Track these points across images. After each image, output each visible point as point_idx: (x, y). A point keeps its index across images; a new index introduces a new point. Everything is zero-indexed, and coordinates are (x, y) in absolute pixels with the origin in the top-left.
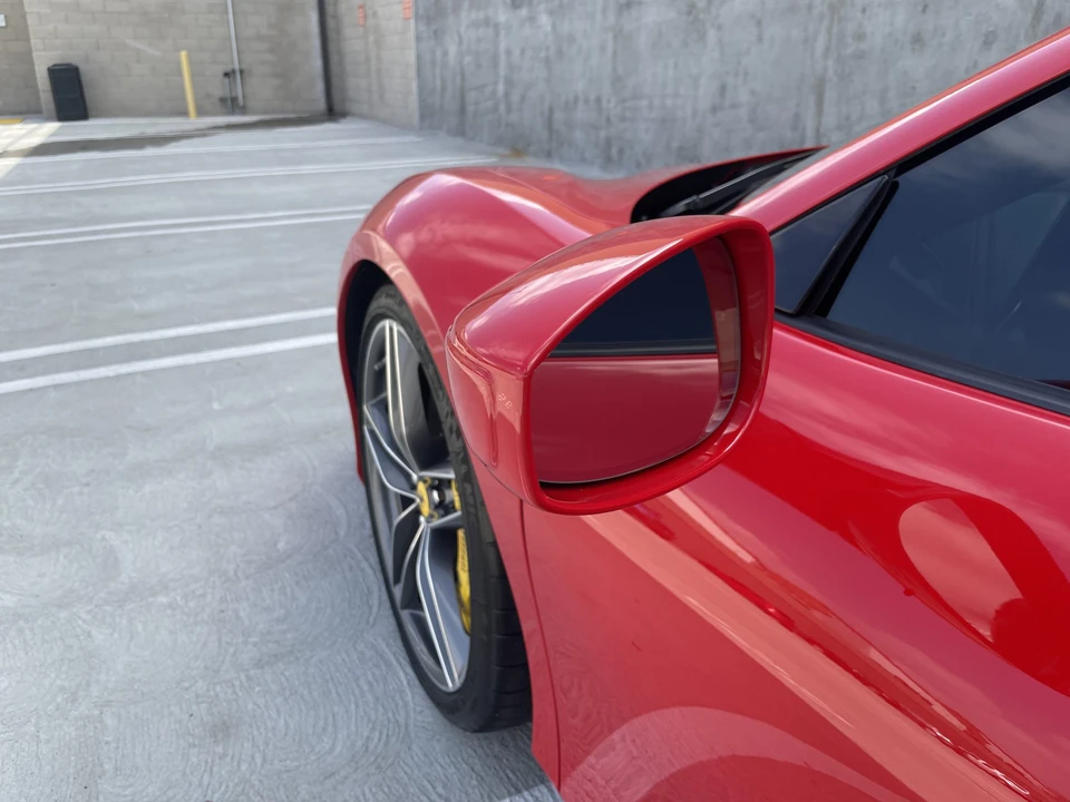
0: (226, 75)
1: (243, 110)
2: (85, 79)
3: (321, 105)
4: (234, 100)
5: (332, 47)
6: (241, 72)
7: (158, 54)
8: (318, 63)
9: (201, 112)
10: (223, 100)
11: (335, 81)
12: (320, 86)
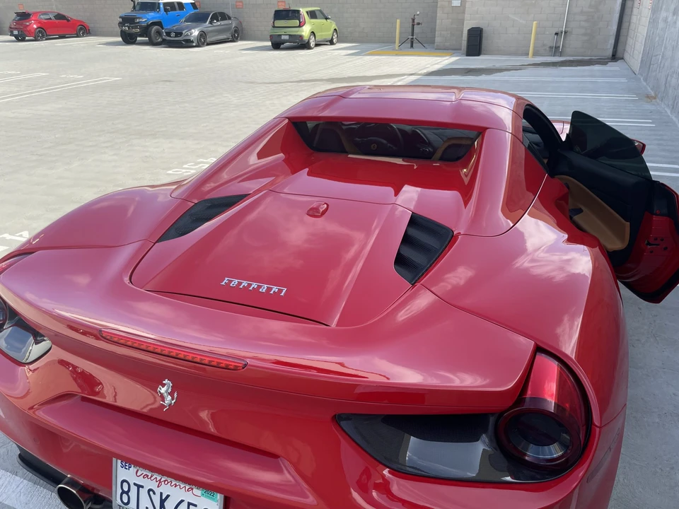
0: (557, 34)
1: (561, 54)
2: (484, 35)
3: (609, 53)
4: (557, 48)
5: (626, 19)
6: (565, 32)
7: (524, 22)
8: (615, 28)
9: (536, 54)
10: (551, 48)
11: (622, 39)
12: (612, 41)
